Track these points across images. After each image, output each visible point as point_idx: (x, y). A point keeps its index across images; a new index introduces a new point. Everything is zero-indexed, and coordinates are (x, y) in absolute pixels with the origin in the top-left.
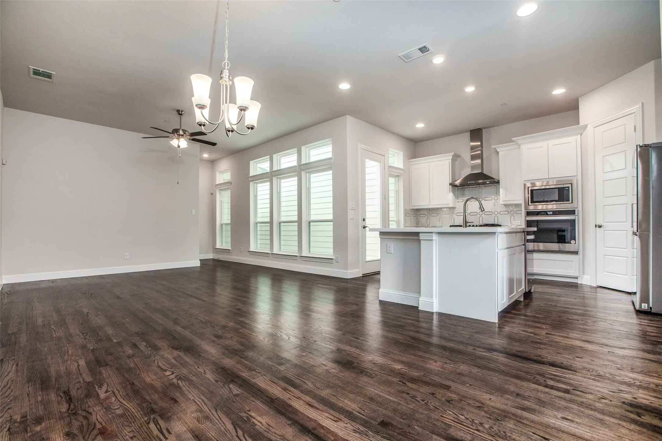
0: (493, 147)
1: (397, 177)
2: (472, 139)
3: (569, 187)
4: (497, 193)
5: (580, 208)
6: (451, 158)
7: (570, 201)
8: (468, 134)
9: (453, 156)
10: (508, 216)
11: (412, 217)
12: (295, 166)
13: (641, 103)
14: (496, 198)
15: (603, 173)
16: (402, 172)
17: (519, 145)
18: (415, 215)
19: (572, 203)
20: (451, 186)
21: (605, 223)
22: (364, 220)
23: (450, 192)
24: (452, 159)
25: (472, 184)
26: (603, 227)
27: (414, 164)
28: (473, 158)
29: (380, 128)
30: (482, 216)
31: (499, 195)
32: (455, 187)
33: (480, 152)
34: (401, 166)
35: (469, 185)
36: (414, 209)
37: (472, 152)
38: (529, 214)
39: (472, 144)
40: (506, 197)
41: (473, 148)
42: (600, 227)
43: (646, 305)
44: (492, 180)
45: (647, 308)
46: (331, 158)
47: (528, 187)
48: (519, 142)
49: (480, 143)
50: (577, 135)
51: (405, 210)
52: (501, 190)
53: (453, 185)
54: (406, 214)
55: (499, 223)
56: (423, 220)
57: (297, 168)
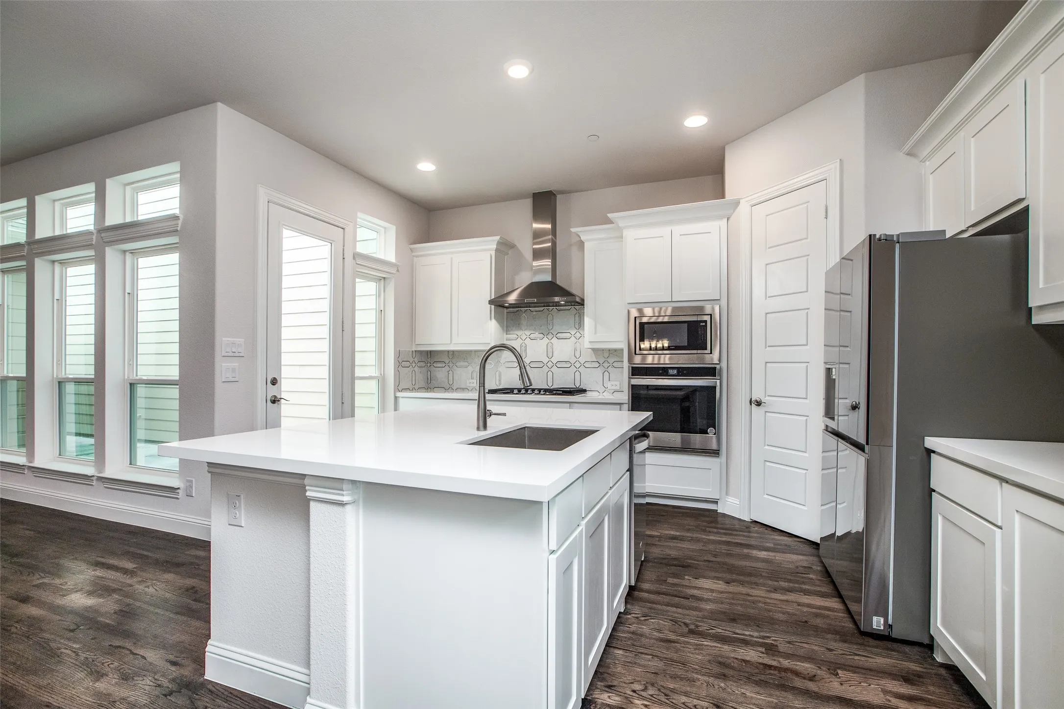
0: (573, 230)
1: (382, 281)
2: (537, 215)
3: (706, 322)
4: (580, 325)
5: (724, 365)
6: (495, 247)
7: (708, 351)
8: (528, 203)
9: (499, 243)
10: (599, 371)
11: (416, 369)
12: (89, 233)
13: (838, 160)
14: (578, 335)
15: (766, 299)
16: (394, 271)
17: (620, 229)
18: (422, 364)
19: (711, 353)
20: (493, 306)
21: (767, 398)
22: (274, 382)
23: (491, 319)
24: (497, 250)
25: (535, 305)
26: (764, 406)
27: (421, 256)
28: (538, 254)
29: (327, 157)
30: (552, 369)
31: (583, 329)
32: (501, 309)
33: (550, 244)
34: (391, 257)
35: (528, 305)
36: (421, 352)
37: (534, 244)
38: (636, 371)
39: (536, 226)
40: (595, 333)
41: (537, 235)
42: (759, 404)
43: (882, 620)
44: (570, 298)
45: (882, 628)
46: (175, 218)
47: (635, 318)
48: (621, 224)
49: (549, 226)
50: (720, 218)
51: (398, 354)
52: (587, 321)
53: (498, 303)
54: (400, 362)
55: (583, 387)
56: (440, 374)
57: (94, 237)
